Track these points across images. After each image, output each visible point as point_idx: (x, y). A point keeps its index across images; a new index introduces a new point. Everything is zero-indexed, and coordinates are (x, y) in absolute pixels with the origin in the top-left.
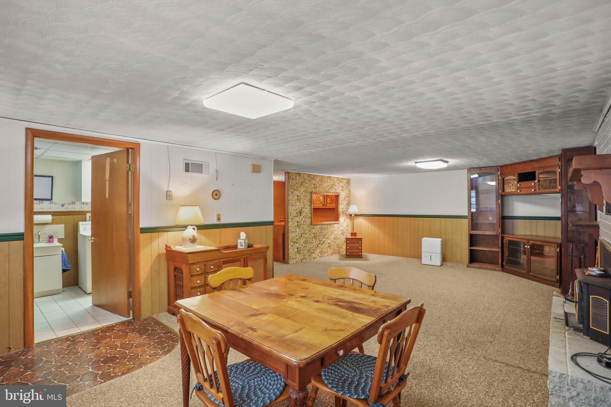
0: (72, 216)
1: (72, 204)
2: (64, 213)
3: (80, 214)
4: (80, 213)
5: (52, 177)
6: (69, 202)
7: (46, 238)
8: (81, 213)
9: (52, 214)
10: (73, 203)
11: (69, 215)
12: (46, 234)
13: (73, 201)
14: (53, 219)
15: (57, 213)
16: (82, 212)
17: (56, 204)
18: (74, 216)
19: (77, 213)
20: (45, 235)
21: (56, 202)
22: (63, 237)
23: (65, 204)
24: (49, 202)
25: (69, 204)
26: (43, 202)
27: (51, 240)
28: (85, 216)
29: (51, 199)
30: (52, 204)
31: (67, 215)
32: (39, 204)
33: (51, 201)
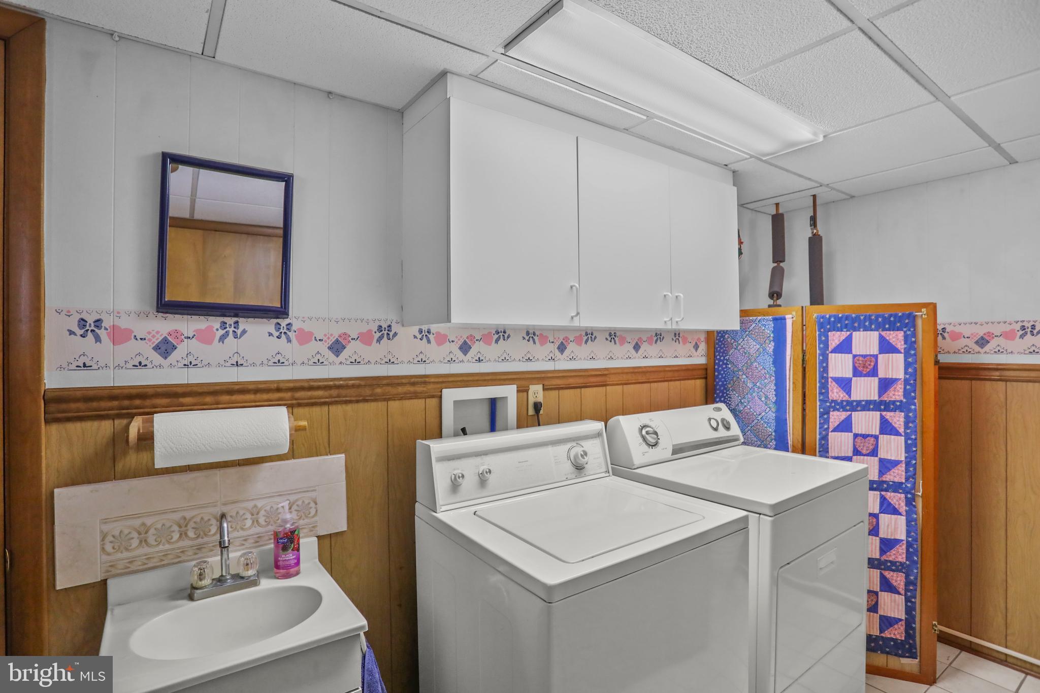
0: (381, 405)
1: (379, 340)
2: (343, 392)
3: (415, 396)
4: (412, 389)
5: (287, 179)
6: (364, 328)
7: (258, 540)
8: (419, 389)
9: (288, 395)
10: (386, 332)
11: (365, 401)
12: (262, 520)
13: (384, 325)
14: (296, 431)
15: (311, 388)
16: (423, 380)
17: (305, 337)
18: (391, 403)
19: (400, 389)
20: (255, 522)
21: (307, 327)
22: (343, 527)
23: (345, 335)
24: (268, 326)
25: (365, 339)
26: (244, 324)
27: (290, 556)
28: (433, 402)
29: (282, 311)
30: (289, 340)
31: (357, 402)
32: (222, 338)
33: (284, 323)
